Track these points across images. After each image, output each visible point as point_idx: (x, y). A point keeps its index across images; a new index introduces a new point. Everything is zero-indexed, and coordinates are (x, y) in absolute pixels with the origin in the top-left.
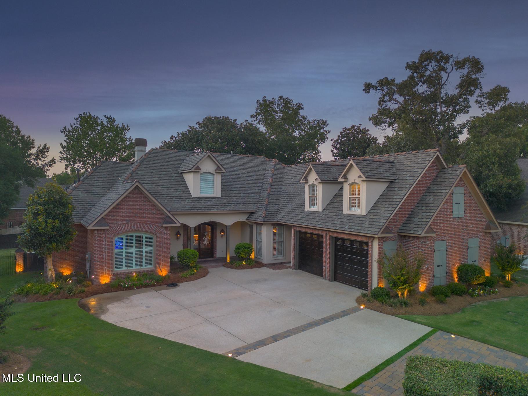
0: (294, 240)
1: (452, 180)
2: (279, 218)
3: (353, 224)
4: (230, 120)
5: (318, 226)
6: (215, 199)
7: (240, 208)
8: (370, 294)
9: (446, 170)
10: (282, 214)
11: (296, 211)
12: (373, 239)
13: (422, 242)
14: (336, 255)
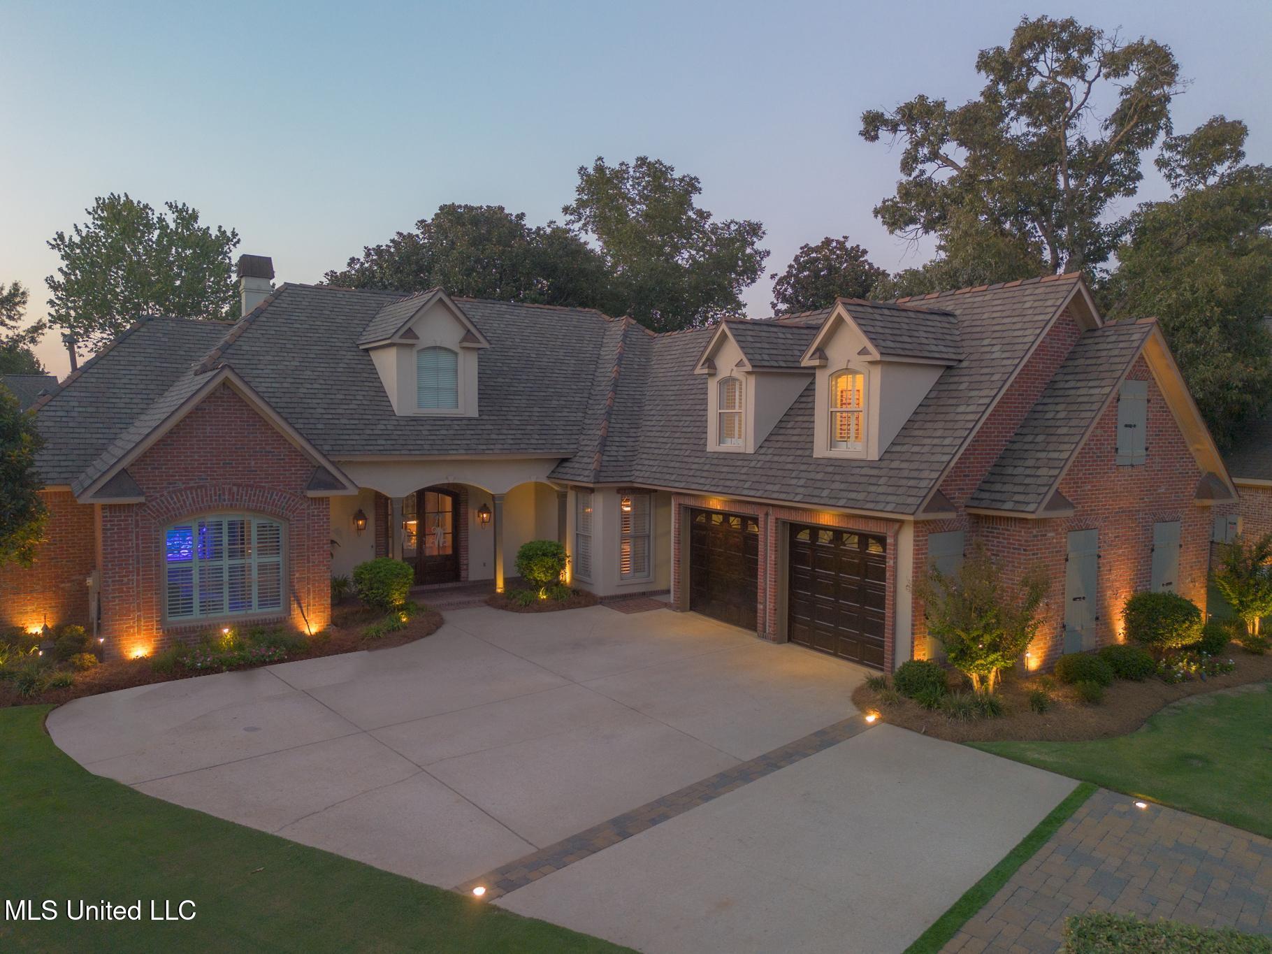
0: (679, 531)
1: (1117, 360)
2: (637, 473)
3: (843, 486)
4: (508, 215)
5: (745, 492)
6: (459, 422)
7: (532, 446)
8: (891, 682)
9: (1099, 333)
10: (646, 462)
11: (682, 453)
12: (900, 527)
13: (1035, 532)
14: (792, 569)
